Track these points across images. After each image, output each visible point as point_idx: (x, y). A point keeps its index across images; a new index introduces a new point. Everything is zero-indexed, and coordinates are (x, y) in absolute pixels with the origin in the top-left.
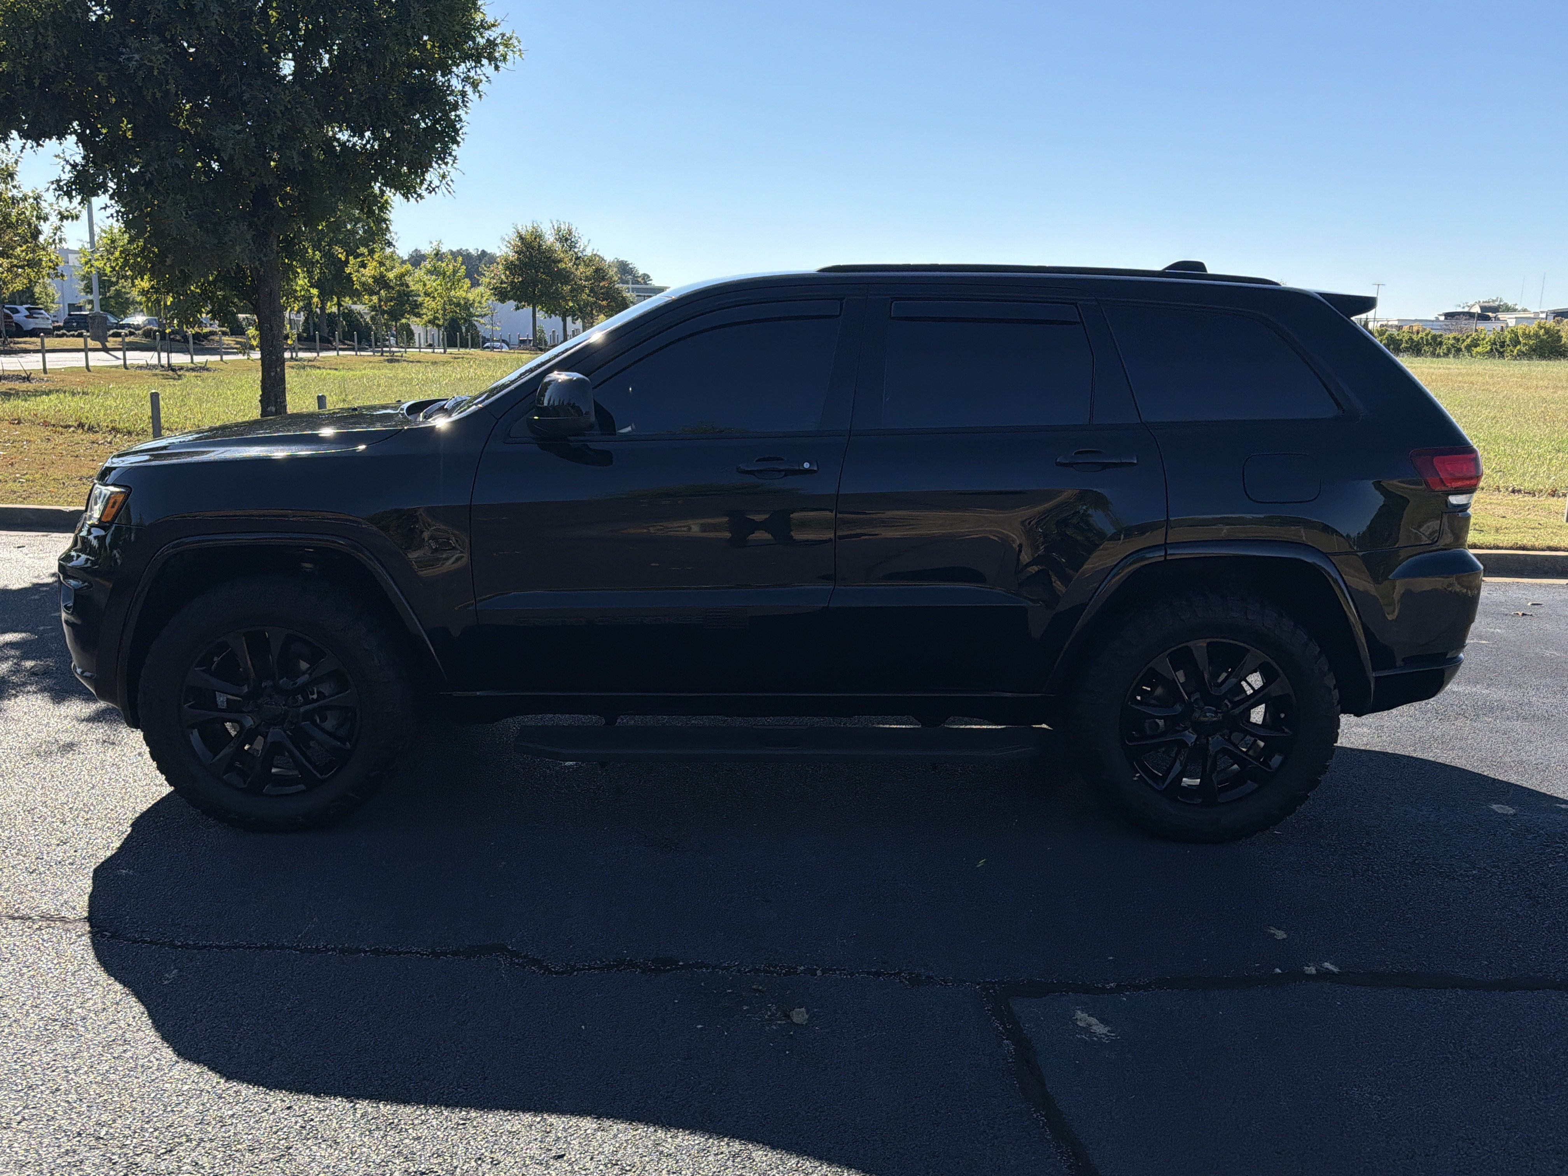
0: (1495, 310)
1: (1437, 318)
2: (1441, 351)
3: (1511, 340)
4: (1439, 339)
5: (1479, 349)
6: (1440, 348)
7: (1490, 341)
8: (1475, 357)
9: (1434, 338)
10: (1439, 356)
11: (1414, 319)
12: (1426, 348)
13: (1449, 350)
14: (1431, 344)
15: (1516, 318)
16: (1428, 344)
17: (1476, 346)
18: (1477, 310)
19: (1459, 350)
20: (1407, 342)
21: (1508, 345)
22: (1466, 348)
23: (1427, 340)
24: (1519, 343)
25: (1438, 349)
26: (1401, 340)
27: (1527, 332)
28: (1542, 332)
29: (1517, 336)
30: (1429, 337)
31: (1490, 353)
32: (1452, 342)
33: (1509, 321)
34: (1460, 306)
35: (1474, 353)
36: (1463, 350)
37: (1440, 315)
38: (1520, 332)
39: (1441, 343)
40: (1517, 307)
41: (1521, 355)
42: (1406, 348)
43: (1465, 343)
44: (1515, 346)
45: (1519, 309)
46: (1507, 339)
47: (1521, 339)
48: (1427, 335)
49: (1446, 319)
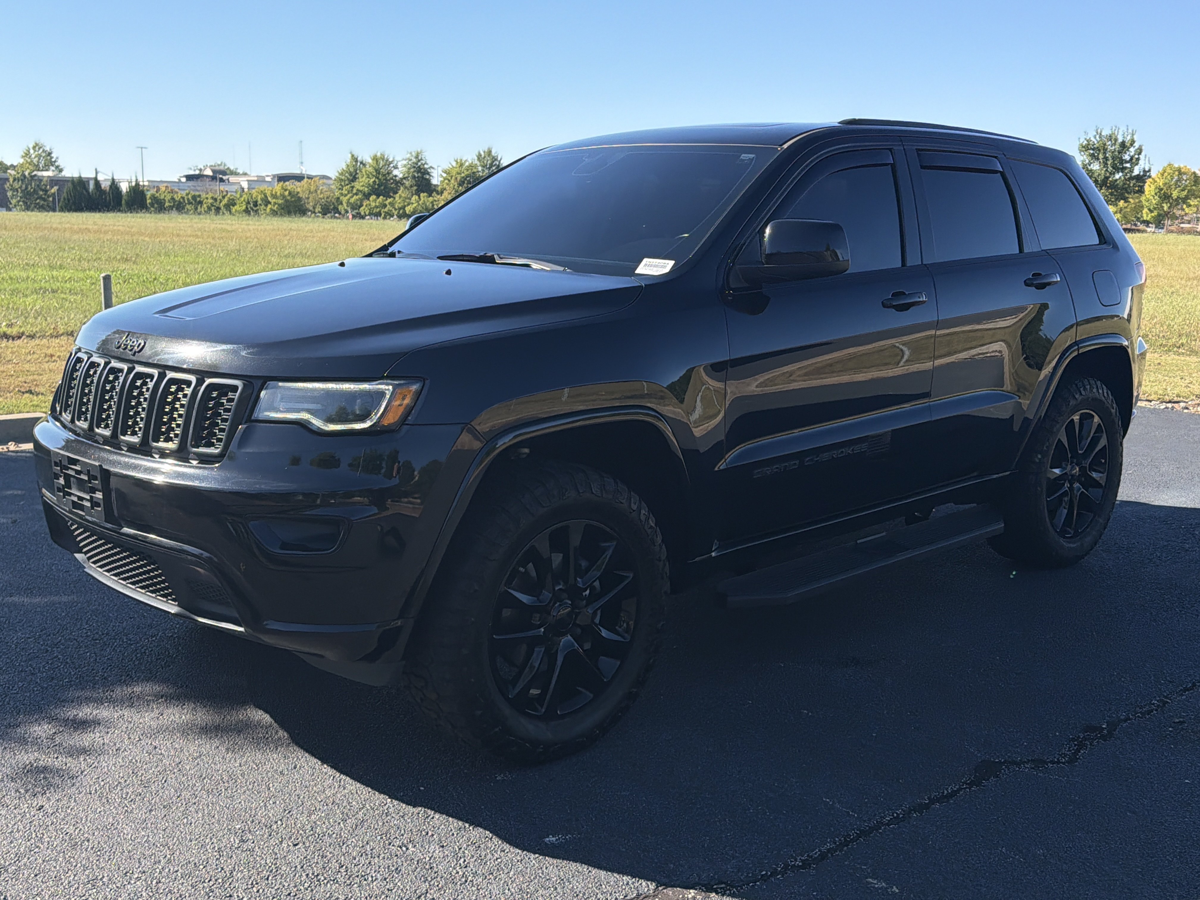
0: (224, 173)
1: (180, 180)
2: (203, 209)
3: (262, 199)
4: (198, 199)
5: (237, 207)
6: (201, 207)
7: (244, 200)
8: (234, 215)
9: (194, 197)
10: (200, 214)
11: (159, 180)
12: (188, 207)
13: (209, 209)
14: (192, 203)
15: (248, 181)
16: (190, 203)
17: (234, 204)
18: (209, 172)
19: (218, 209)
20: (169, 201)
21: (260, 205)
22: (224, 206)
23: (188, 199)
24: (270, 203)
25: (199, 207)
26: (164, 199)
27: (274, 193)
28: (287, 193)
29: (266, 196)
30: (190, 196)
31: (247, 211)
32: (210, 201)
33: (242, 183)
34: (191, 169)
35: (233, 211)
36: (222, 208)
37: (181, 177)
38: (268, 194)
39: (201, 203)
40: (238, 171)
41: (274, 213)
42: (170, 206)
43: (223, 203)
44: (266, 206)
45: (241, 173)
46: (259, 199)
47: (270, 199)
48: (187, 195)
49: (187, 180)
